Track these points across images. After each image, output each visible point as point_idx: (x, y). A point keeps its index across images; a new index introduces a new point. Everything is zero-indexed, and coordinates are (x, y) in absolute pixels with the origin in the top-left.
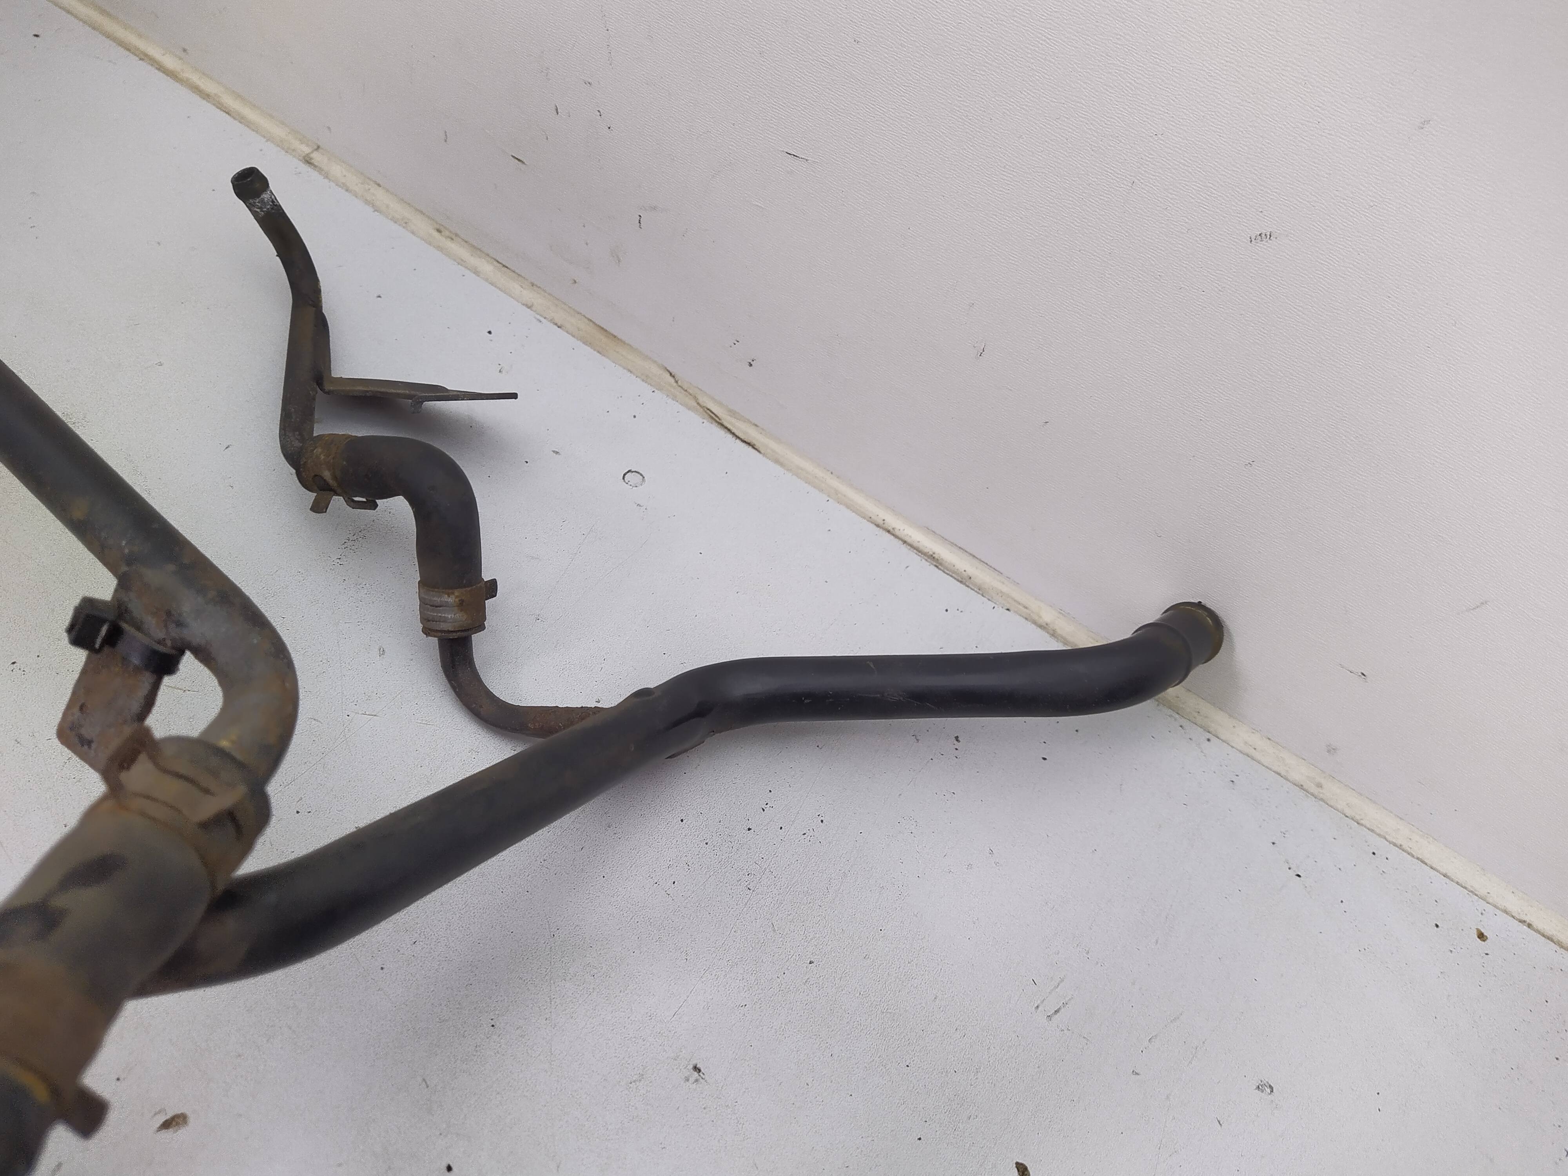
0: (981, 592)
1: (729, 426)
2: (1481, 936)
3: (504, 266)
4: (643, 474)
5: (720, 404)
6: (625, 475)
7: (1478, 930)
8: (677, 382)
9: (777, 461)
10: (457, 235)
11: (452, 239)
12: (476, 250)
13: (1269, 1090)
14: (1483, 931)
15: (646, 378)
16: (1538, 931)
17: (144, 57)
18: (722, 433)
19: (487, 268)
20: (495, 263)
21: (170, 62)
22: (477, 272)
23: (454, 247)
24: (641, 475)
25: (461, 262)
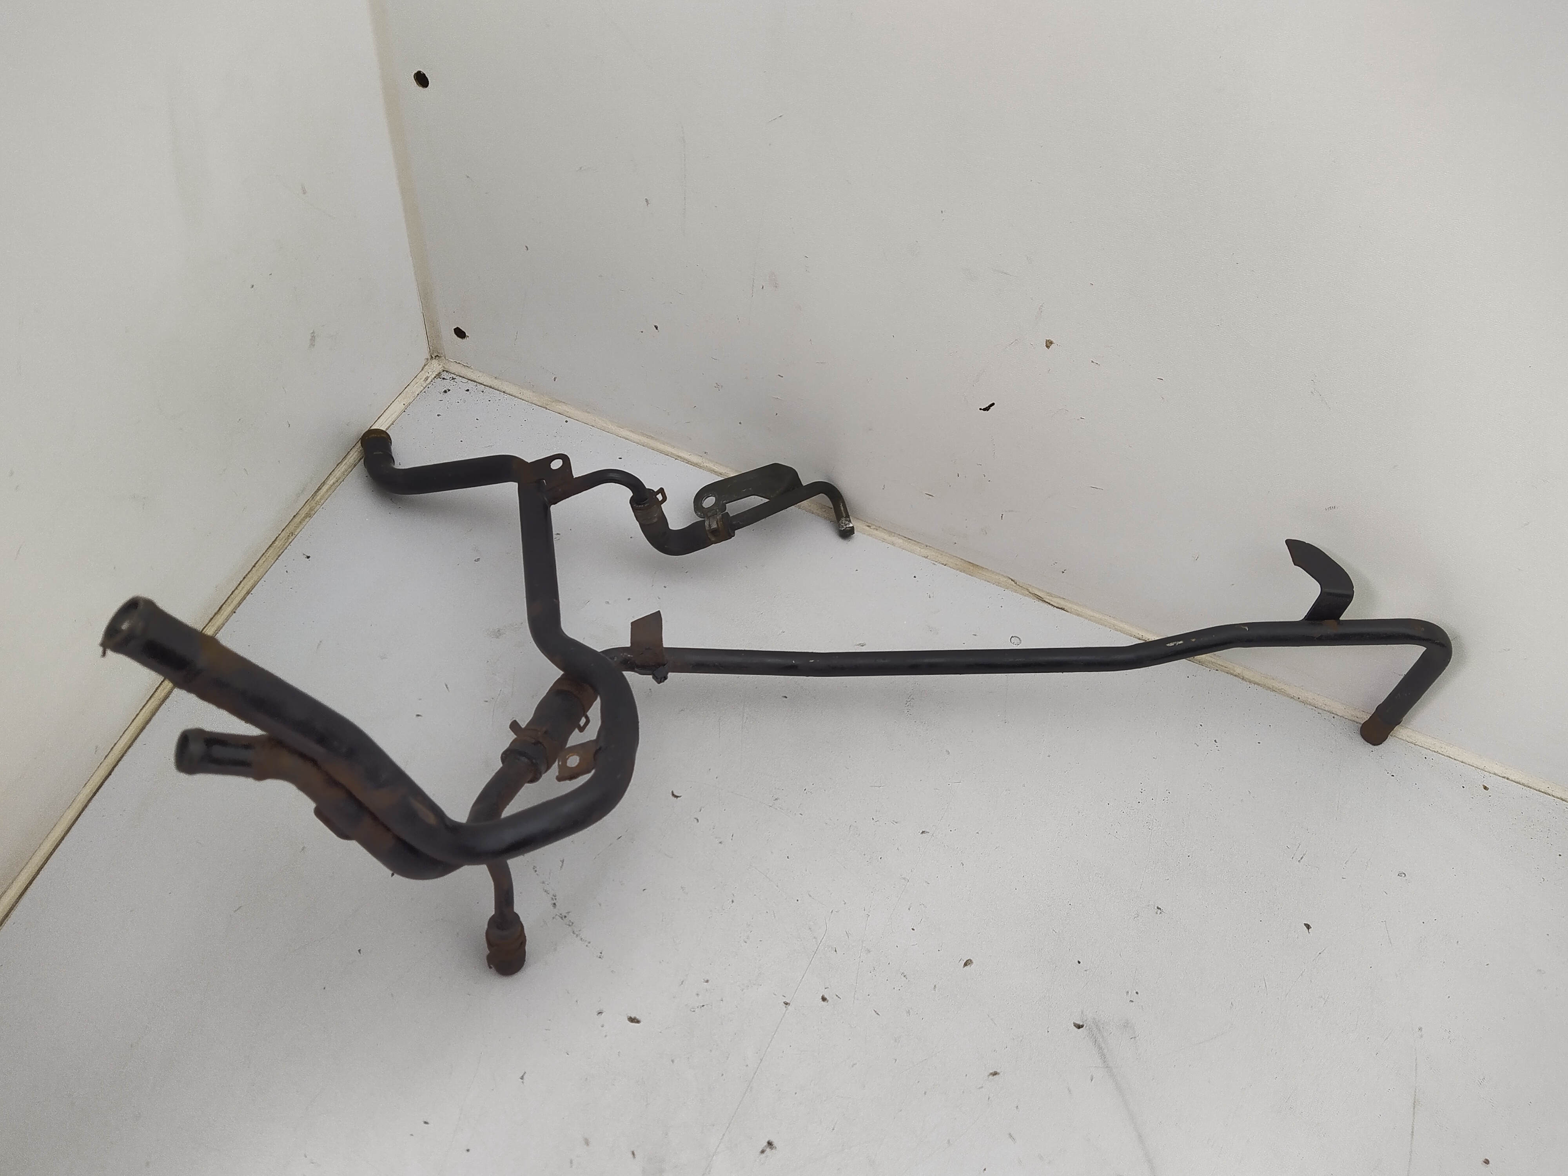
0: (1201, 663)
1: (1049, 601)
2: (1485, 788)
3: (909, 539)
4: (1019, 637)
5: (1043, 591)
6: (1011, 639)
7: (1483, 785)
8: (1016, 583)
9: (1078, 615)
10: (879, 527)
11: (877, 529)
12: (890, 533)
13: (1404, 875)
14: (1486, 785)
15: (998, 584)
16: (1512, 780)
17: (678, 457)
18: (1046, 605)
19: (900, 541)
20: (903, 538)
21: (694, 459)
22: (893, 544)
23: (878, 533)
24: (1018, 638)
25: (884, 540)
